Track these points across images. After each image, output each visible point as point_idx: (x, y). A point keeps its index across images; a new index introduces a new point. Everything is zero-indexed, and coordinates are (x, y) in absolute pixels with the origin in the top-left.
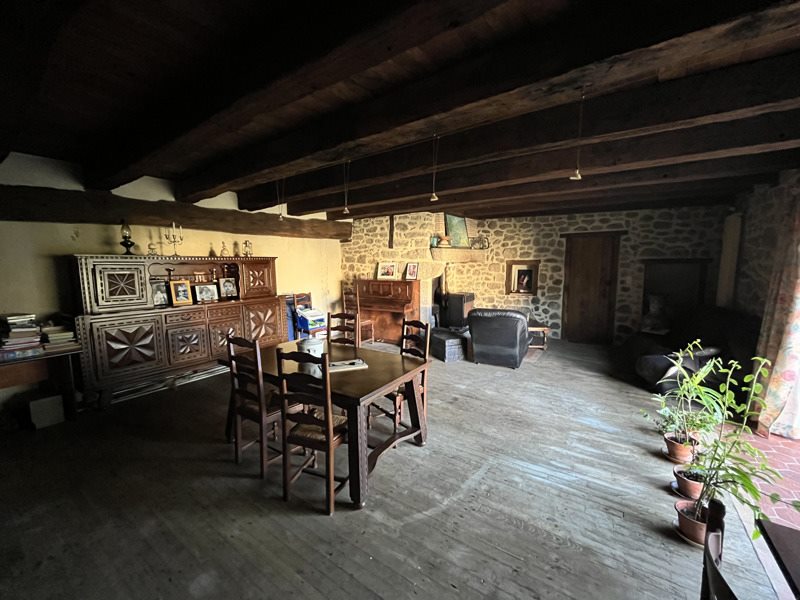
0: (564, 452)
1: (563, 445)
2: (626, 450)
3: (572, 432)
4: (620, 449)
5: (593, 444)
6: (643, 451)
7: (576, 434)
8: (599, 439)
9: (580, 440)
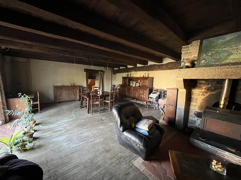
0: (63, 126)
1: (64, 127)
2: (47, 135)
3: (65, 131)
4: (49, 134)
5: (57, 131)
6: (41, 137)
7: (63, 131)
8: (56, 133)
9: (61, 130)
